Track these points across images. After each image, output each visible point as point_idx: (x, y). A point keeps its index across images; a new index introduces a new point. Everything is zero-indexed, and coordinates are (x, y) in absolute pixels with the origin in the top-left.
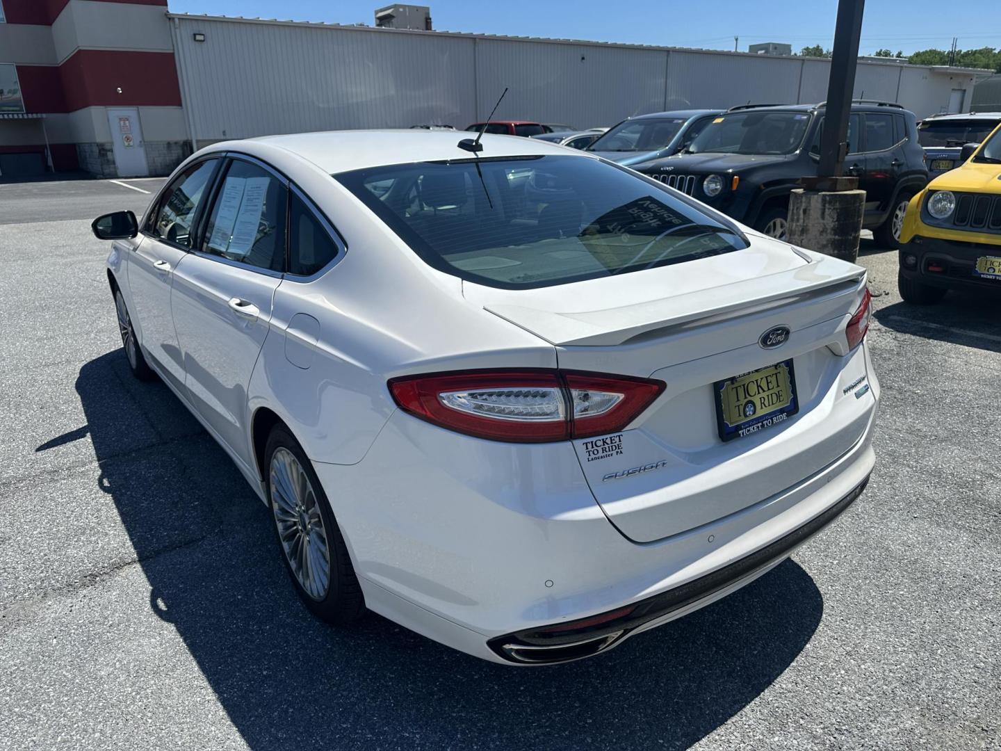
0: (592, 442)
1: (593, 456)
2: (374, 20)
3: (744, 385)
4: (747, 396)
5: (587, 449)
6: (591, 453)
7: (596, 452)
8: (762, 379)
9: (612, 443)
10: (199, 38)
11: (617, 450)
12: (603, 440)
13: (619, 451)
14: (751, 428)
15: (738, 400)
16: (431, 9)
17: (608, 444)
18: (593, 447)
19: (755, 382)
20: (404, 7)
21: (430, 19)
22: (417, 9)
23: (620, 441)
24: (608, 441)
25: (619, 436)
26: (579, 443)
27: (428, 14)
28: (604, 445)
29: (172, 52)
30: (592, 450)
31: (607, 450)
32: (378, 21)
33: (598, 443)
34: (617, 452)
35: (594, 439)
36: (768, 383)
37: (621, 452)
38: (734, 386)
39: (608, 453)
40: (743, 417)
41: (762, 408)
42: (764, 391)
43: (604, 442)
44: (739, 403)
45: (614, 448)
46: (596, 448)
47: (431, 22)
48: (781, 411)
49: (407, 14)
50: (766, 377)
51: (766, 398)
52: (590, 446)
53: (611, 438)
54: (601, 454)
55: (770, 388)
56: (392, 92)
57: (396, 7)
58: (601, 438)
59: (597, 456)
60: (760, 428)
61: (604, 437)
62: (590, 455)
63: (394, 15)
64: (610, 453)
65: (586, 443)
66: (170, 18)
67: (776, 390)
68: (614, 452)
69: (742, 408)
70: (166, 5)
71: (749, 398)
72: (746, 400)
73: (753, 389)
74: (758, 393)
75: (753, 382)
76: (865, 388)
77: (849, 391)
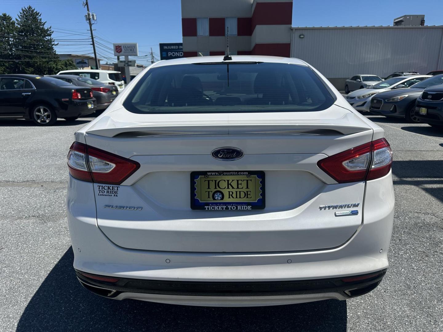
0: (102, 186)
1: (101, 193)
2: (393, 23)
3: (216, 181)
4: (217, 187)
5: (99, 189)
6: (101, 192)
7: (103, 192)
8: (233, 180)
9: (113, 189)
10: (302, 36)
11: (115, 194)
12: (108, 187)
13: (116, 195)
14: (216, 207)
15: (209, 188)
16: (425, 16)
17: (110, 189)
18: (102, 189)
19: (227, 181)
20: (410, 16)
21: (424, 21)
22: (417, 16)
23: (117, 190)
24: (111, 188)
25: (118, 187)
26: (96, 185)
27: (424, 18)
28: (108, 189)
29: (289, 43)
30: (102, 190)
31: (110, 192)
32: (395, 24)
33: (106, 188)
34: (114, 195)
35: (104, 185)
36: (238, 184)
37: (117, 196)
38: (207, 179)
39: (109, 194)
40: (211, 199)
41: (229, 198)
42: (233, 188)
43: (109, 188)
44: (209, 190)
45: (113, 192)
46: (103, 189)
47: (424, 22)
48: (248, 204)
49: (411, 19)
50: (238, 181)
51: (235, 193)
52: (101, 188)
53: (113, 187)
54: (105, 193)
55: (239, 187)
56: (389, 56)
57: (405, 16)
58: (107, 185)
59: (103, 194)
60: (224, 209)
61: (109, 185)
62: (100, 193)
63: (404, 20)
64: (111, 194)
65: (99, 186)
66: (292, 29)
67: (244, 190)
68: (113, 195)
69: (211, 194)
70: (291, 24)
71: (219, 189)
72: (216, 190)
73: (223, 184)
74: (228, 188)
75: (225, 181)
76: (353, 212)
77: (327, 209)
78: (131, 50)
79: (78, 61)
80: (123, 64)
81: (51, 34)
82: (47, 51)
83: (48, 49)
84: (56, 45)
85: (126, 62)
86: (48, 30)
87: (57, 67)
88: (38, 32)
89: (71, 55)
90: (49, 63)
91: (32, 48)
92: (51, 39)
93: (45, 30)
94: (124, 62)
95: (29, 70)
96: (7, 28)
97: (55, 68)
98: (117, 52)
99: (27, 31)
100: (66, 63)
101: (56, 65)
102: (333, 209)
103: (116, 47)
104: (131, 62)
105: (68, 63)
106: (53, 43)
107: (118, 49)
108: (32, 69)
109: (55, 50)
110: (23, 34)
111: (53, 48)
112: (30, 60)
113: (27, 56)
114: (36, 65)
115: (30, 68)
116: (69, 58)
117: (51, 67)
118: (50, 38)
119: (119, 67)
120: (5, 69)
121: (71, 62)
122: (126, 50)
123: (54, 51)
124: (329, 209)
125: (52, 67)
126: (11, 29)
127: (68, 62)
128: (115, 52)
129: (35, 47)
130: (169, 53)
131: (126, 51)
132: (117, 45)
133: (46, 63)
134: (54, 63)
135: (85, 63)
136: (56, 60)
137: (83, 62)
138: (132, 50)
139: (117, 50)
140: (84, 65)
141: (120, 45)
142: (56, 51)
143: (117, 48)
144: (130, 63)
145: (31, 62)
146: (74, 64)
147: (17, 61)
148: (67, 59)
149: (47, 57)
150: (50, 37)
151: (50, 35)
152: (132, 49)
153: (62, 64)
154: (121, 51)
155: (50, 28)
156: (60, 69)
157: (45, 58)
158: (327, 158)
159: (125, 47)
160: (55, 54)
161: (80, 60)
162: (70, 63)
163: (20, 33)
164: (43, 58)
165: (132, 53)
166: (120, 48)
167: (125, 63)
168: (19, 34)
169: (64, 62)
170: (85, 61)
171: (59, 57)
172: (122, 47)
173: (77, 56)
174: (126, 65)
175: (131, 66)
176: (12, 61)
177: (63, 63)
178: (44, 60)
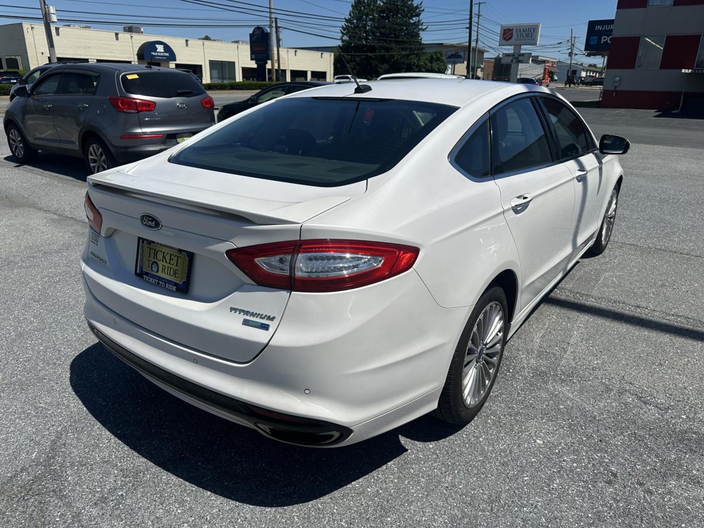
0: (93, 233)
3: (155, 250)
4: (155, 258)
8: (167, 254)
14: (151, 279)
15: (149, 257)
19: (163, 253)
24: (96, 236)
25: (99, 237)
30: (93, 237)
36: (170, 259)
38: (149, 246)
40: (150, 269)
41: (162, 272)
42: (166, 262)
44: (150, 259)
45: (96, 241)
48: (175, 284)
50: (171, 255)
51: (167, 268)
55: (171, 263)
59: (93, 241)
60: (156, 283)
61: (96, 233)
67: (174, 267)
68: (96, 243)
69: (150, 263)
71: (156, 260)
72: (154, 260)
73: (160, 256)
74: (163, 261)
75: (161, 252)
76: (262, 326)
77: (238, 312)
78: (527, 36)
79: (450, 54)
80: (511, 58)
81: (420, 14)
82: (411, 39)
83: (413, 36)
84: (423, 30)
85: (516, 56)
86: (417, 7)
87: (418, 63)
88: (404, 11)
89: (442, 44)
90: (410, 57)
91: (392, 36)
92: (419, 21)
93: (413, 7)
94: (513, 55)
95: (382, 68)
96: (367, 7)
97: (416, 65)
98: (505, 39)
99: (391, 11)
100: (432, 57)
101: (419, 60)
102: (244, 314)
103: (505, 30)
104: (523, 55)
105: (435, 57)
106: (420, 27)
107: (508, 34)
108: (387, 66)
109: (421, 38)
110: (385, 15)
111: (419, 34)
112: (386, 54)
113: (384, 48)
114: (392, 60)
115: (385, 64)
116: (439, 50)
117: (410, 64)
118: (417, 20)
119: (503, 65)
120: (354, 65)
121: (439, 56)
122: (519, 35)
123: (419, 38)
124: (240, 313)
125: (413, 63)
126: (372, 9)
127: (436, 55)
128: (502, 38)
129: (396, 34)
130: (603, 37)
131: (519, 38)
132: (506, 28)
133: (406, 57)
134: (416, 57)
135: (460, 57)
136: (420, 53)
137: (457, 54)
138: (530, 36)
139: (505, 36)
140: (456, 60)
141: (511, 28)
142: (423, 39)
143: (506, 32)
144: (521, 58)
145: (386, 56)
146: (444, 58)
147: (370, 54)
148: (434, 51)
149: (407, 49)
150: (418, 18)
151: (418, 15)
152: (529, 34)
153: (427, 59)
154: (510, 38)
155: (421, 4)
156: (422, 65)
157: (406, 49)
158: (235, 249)
159: (519, 30)
160: (420, 44)
161: (453, 53)
162: (437, 58)
163: (381, 13)
164: (403, 49)
165: (529, 40)
166: (511, 32)
167: (514, 57)
168: (379, 16)
169: (429, 55)
170: (460, 54)
171: (424, 49)
172: (514, 32)
173: (452, 46)
174: (514, 61)
175: (521, 62)
176: (365, 55)
177: (427, 57)
178: (403, 53)
